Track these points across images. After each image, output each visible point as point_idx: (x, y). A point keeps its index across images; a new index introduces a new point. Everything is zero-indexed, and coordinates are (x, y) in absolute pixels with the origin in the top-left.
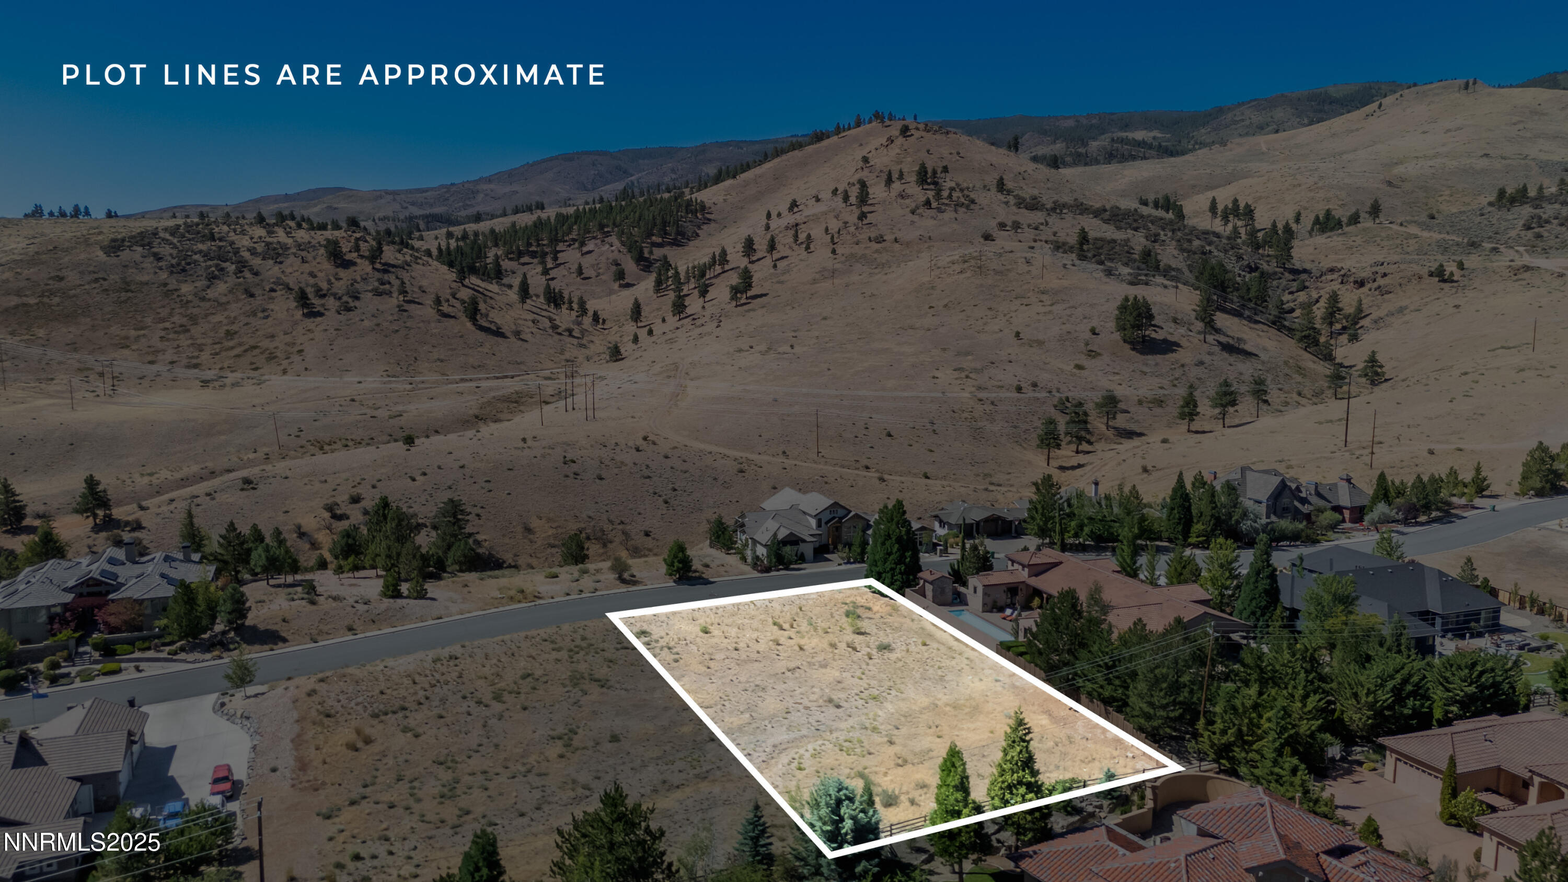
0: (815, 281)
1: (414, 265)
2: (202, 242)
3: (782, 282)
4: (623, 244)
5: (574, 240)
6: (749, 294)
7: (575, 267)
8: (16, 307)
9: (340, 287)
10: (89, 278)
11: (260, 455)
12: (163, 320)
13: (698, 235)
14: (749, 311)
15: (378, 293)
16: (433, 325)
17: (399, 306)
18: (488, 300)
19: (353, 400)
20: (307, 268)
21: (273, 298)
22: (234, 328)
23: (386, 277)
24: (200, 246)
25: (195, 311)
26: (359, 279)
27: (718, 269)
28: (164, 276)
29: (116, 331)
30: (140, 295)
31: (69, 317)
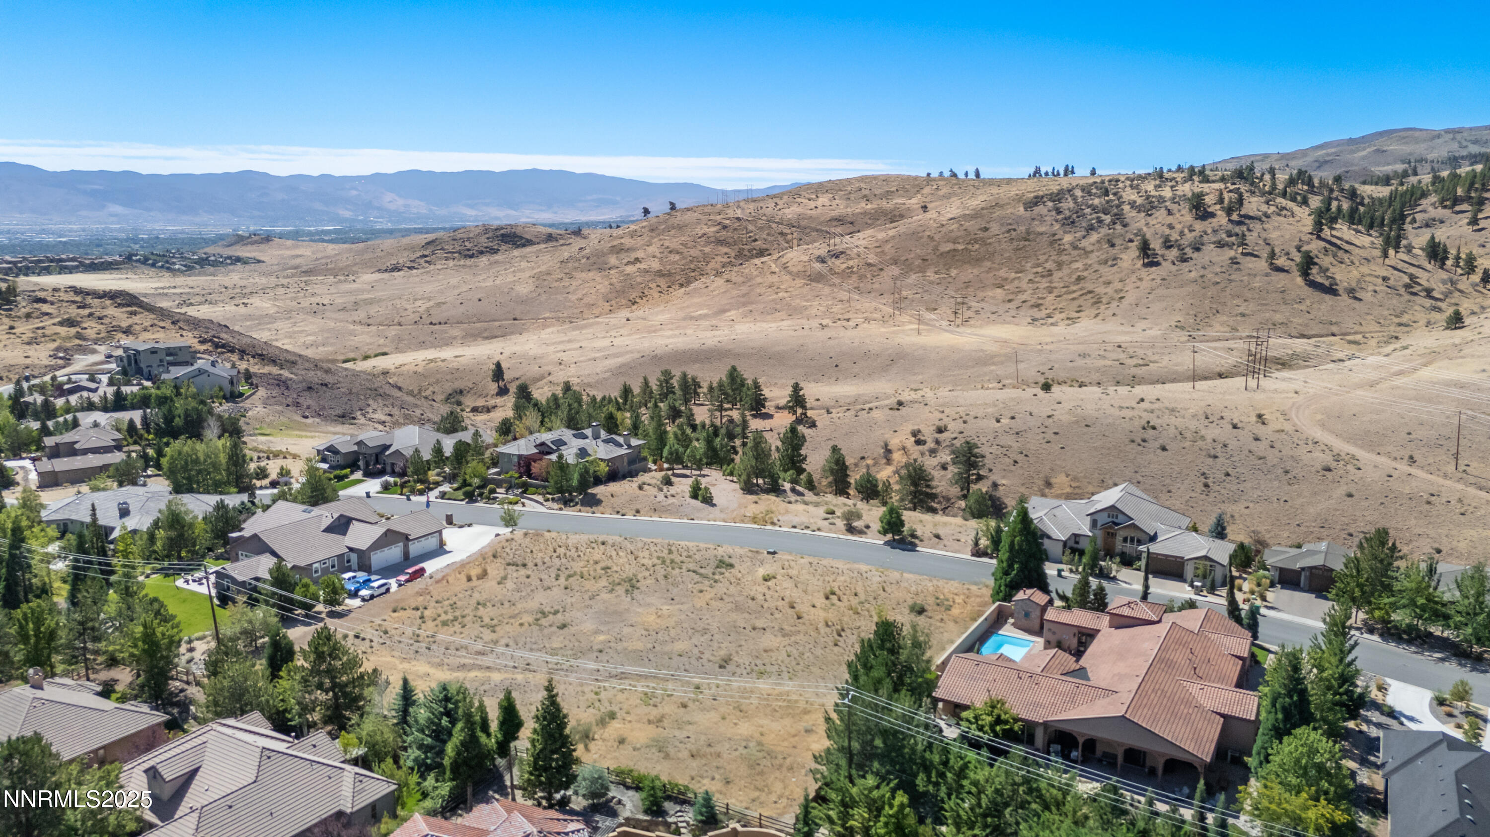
2: (1099, 197)
8: (949, 252)
9: (1188, 238)
10: (1004, 229)
11: (1000, 385)
12: (1038, 265)
15: (1220, 245)
16: (1258, 279)
17: (1233, 259)
19: (1120, 347)
20: (1170, 219)
21: (1127, 248)
22: (1085, 274)
23: (1236, 229)
24: (1096, 201)
25: (1064, 258)
26: (1209, 231)
28: (1057, 226)
29: (1002, 273)
30: (1033, 244)
31: (977, 261)
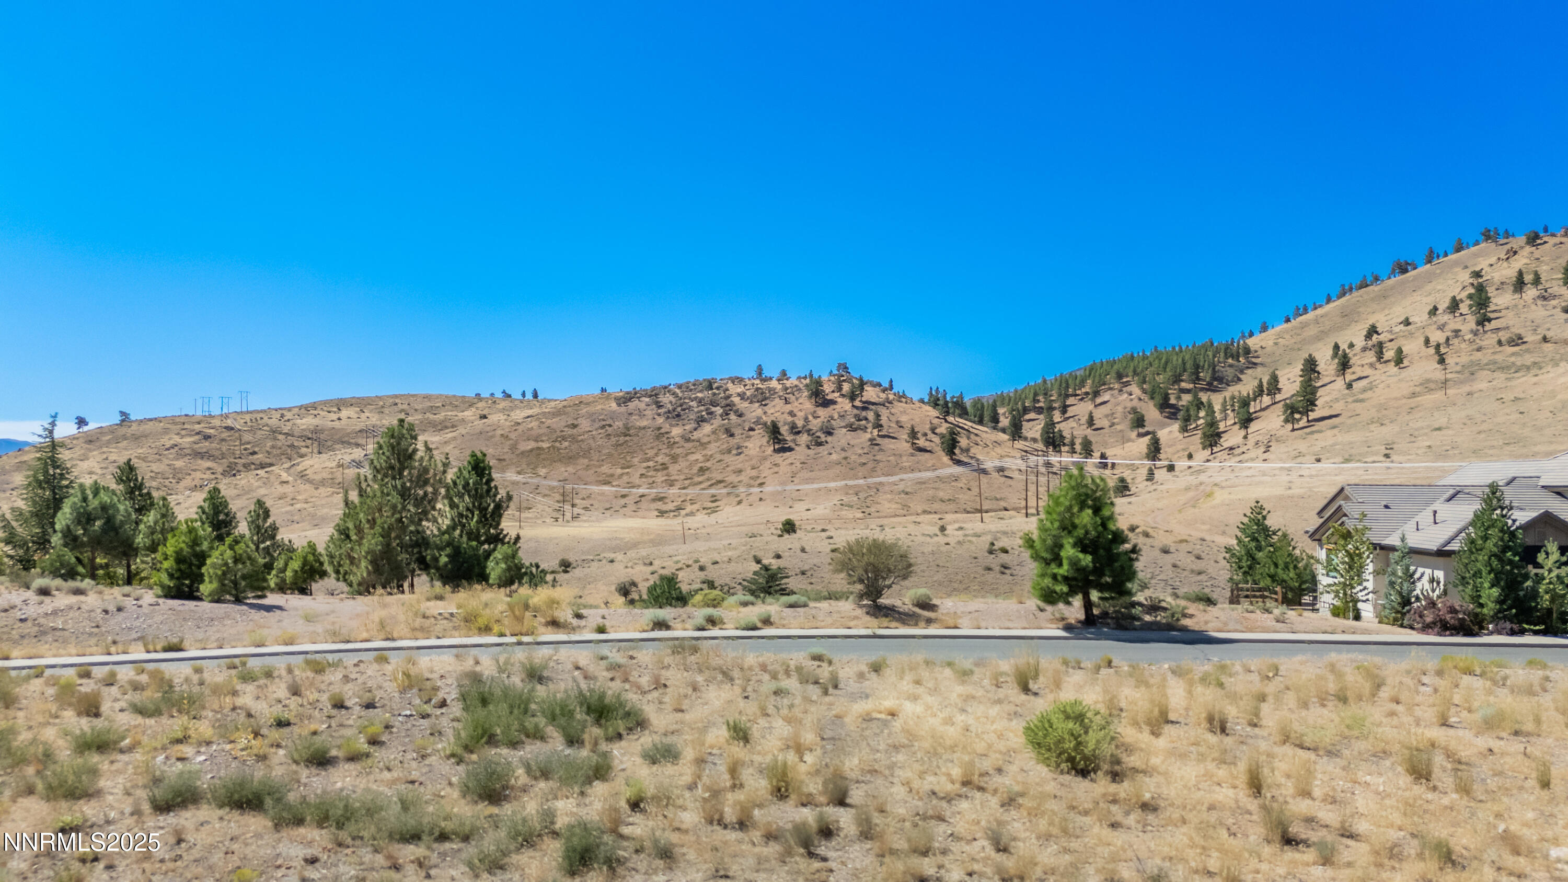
0: (1414, 395)
1: (895, 403)
2: (701, 392)
3: (1362, 401)
4: (1144, 391)
5: (1087, 393)
6: (1312, 416)
7: (1084, 420)
8: (531, 450)
9: (815, 424)
10: (597, 425)
12: (648, 460)
13: (1240, 380)
14: (1312, 433)
15: (852, 428)
16: (904, 458)
17: (871, 440)
18: (972, 436)
20: (788, 408)
21: (750, 437)
22: (708, 464)
23: (864, 414)
24: (699, 395)
25: (678, 451)
26: (836, 416)
27: (1266, 400)
28: (660, 420)
29: (605, 469)
30: (635, 439)
31: (570, 459)
